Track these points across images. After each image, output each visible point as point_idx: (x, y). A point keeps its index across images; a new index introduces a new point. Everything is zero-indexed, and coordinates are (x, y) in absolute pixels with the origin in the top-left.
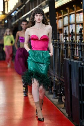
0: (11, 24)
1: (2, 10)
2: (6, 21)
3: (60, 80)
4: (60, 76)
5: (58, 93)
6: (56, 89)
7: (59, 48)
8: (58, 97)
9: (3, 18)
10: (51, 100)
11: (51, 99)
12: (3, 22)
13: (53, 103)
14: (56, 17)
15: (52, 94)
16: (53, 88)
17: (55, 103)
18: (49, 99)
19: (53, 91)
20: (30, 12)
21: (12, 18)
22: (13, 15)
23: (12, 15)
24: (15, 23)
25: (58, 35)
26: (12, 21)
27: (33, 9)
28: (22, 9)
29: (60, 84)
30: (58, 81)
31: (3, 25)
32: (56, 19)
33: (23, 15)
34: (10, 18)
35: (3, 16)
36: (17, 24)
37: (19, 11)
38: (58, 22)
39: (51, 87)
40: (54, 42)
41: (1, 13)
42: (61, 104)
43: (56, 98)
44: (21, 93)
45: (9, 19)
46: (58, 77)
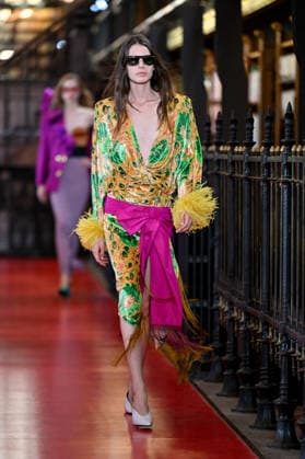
0: (85, 59)
2: (59, 46)
9: (45, 26)
12: (44, 48)
15: (294, 445)
21: (95, 30)
22: (100, 12)
23: (93, 9)
24: (111, 54)
26: (92, 44)
31: (44, 62)
33: (155, 12)
34: (83, 28)
35: (47, 13)
45: (74, 33)
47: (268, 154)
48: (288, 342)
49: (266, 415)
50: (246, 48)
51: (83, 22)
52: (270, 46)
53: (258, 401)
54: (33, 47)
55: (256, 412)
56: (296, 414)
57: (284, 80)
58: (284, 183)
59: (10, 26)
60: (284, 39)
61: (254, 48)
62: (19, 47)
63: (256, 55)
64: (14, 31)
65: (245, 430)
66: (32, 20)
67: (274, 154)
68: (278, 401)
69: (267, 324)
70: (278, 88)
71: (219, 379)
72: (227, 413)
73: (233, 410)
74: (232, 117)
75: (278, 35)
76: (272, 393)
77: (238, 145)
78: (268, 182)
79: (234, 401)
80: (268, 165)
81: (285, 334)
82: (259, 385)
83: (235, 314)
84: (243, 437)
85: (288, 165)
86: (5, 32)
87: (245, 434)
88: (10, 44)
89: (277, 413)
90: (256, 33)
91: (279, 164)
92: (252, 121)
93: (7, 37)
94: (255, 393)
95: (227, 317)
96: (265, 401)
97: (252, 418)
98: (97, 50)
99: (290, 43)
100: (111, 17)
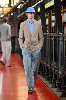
0: (16, 17)
1: (8, 3)
2: (12, 14)
3: (64, 73)
4: (64, 70)
5: (62, 87)
6: (59, 83)
7: (64, 41)
8: (62, 90)
9: (9, 11)
10: (54, 94)
11: (55, 92)
12: (9, 15)
13: (56, 96)
14: (62, 10)
15: (56, 87)
16: (57, 82)
17: (58, 96)
18: (53, 92)
19: (56, 84)
20: (35, 5)
21: (18, 12)
22: (19, 8)
23: (17, 8)
24: (21, 16)
25: (62, 28)
26: (18, 14)
27: (39, 2)
28: (28, 2)
29: (64, 77)
30: (62, 74)
31: (9, 17)
32: (62, 13)
36: (22, 17)
37: (25, 3)
38: (63, 15)
39: (55, 80)
40: (59, 35)
41: (7, 6)
42: (64, 97)
43: (60, 91)
44: (25, 85)
45: (14, 12)
46: (62, 70)
47: (50, 34)
48: (54, 68)
49: (51, 81)
50: (46, 15)
51: (16, 10)
52: (50, 14)
53: (49, 79)
54: (7, 15)
55: (48, 81)
56: (56, 81)
57: (53, 20)
58: (53, 39)
59: (2, 11)
60: (52, 13)
61: (47, 15)
62: (4, 15)
63: (47, 16)
64: (3, 12)
65: (47, 84)
66: (6, 10)
67: (51, 34)
68: (53, 79)
69: (50, 65)
70: (51, 22)
71: (42, 75)
72: (43, 81)
73: (45, 81)
74: (44, 28)
75: (51, 12)
76: (52, 77)
77: (45, 32)
78: (50, 39)
79: (45, 79)
80: (50, 36)
81: (54, 67)
82: (49, 76)
83: (45, 63)
84: (47, 86)
85: (54, 36)
86: (2, 12)
87: (47, 85)
88: (3, 14)
89: (52, 81)
90: (47, 12)
91: (52, 36)
92: (47, 28)
93: (2, 13)
94: (48, 78)
95: (43, 64)
96: (51, 79)
97: (48, 82)
98: (18, 15)
99: (54, 14)
100: (21, 9)
